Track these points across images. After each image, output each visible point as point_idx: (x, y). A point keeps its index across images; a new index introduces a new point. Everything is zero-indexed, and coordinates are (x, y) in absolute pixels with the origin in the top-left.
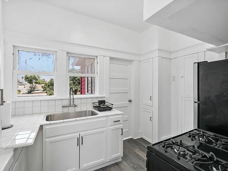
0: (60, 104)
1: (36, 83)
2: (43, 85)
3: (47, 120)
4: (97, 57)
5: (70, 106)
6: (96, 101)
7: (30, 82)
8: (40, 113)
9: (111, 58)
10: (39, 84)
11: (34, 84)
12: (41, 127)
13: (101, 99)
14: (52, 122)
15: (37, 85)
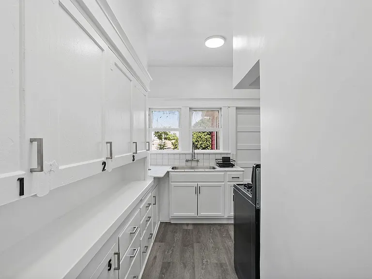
0: (184, 158)
1: (166, 139)
2: (173, 141)
3: (172, 169)
4: (221, 108)
5: (192, 160)
6: (220, 157)
7: (160, 137)
8: (168, 165)
9: (237, 108)
10: (169, 139)
11: (163, 139)
12: (168, 172)
13: (226, 156)
14: (175, 170)
15: (167, 141)
